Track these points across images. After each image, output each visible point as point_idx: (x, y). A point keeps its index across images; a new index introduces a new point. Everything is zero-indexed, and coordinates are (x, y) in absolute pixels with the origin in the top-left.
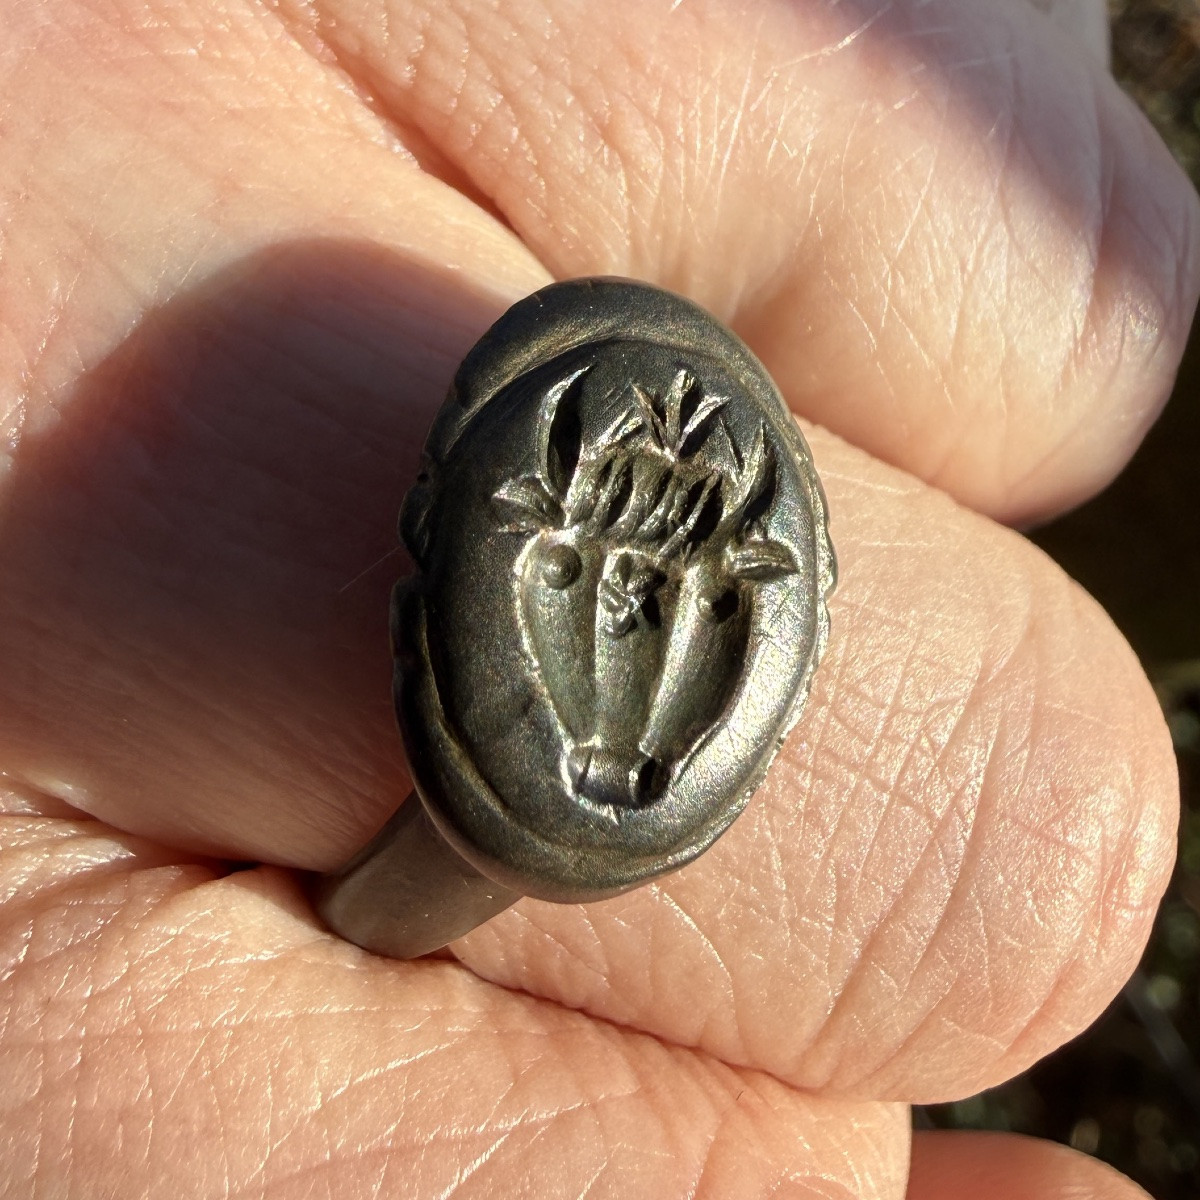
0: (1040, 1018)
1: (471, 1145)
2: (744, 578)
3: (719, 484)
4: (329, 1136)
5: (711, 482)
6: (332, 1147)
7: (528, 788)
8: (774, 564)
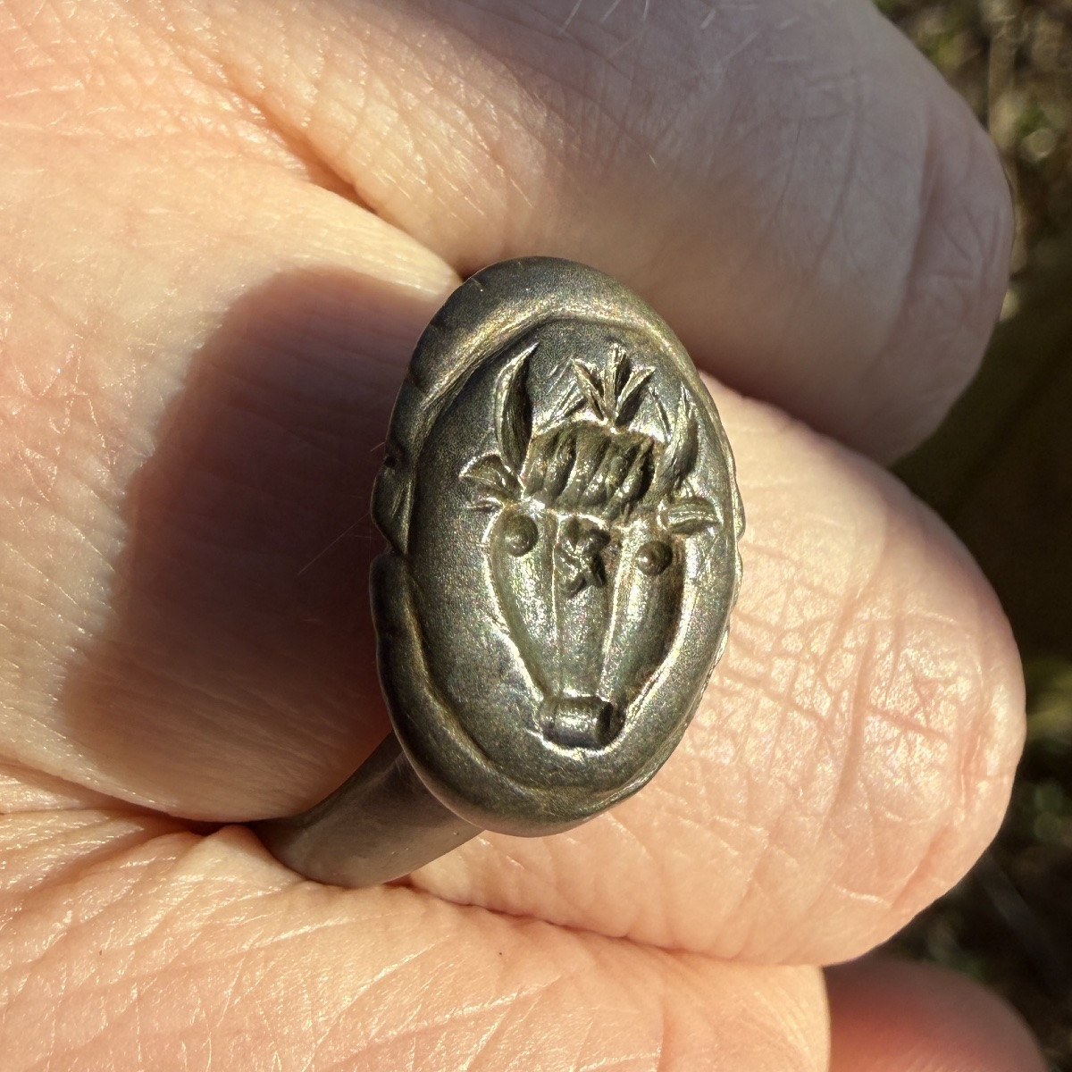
0: (919, 877)
1: (481, 1019)
2: (677, 533)
3: (651, 448)
4: (364, 1027)
5: (644, 447)
6: (367, 1035)
7: (507, 740)
8: (700, 518)
